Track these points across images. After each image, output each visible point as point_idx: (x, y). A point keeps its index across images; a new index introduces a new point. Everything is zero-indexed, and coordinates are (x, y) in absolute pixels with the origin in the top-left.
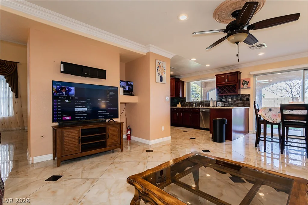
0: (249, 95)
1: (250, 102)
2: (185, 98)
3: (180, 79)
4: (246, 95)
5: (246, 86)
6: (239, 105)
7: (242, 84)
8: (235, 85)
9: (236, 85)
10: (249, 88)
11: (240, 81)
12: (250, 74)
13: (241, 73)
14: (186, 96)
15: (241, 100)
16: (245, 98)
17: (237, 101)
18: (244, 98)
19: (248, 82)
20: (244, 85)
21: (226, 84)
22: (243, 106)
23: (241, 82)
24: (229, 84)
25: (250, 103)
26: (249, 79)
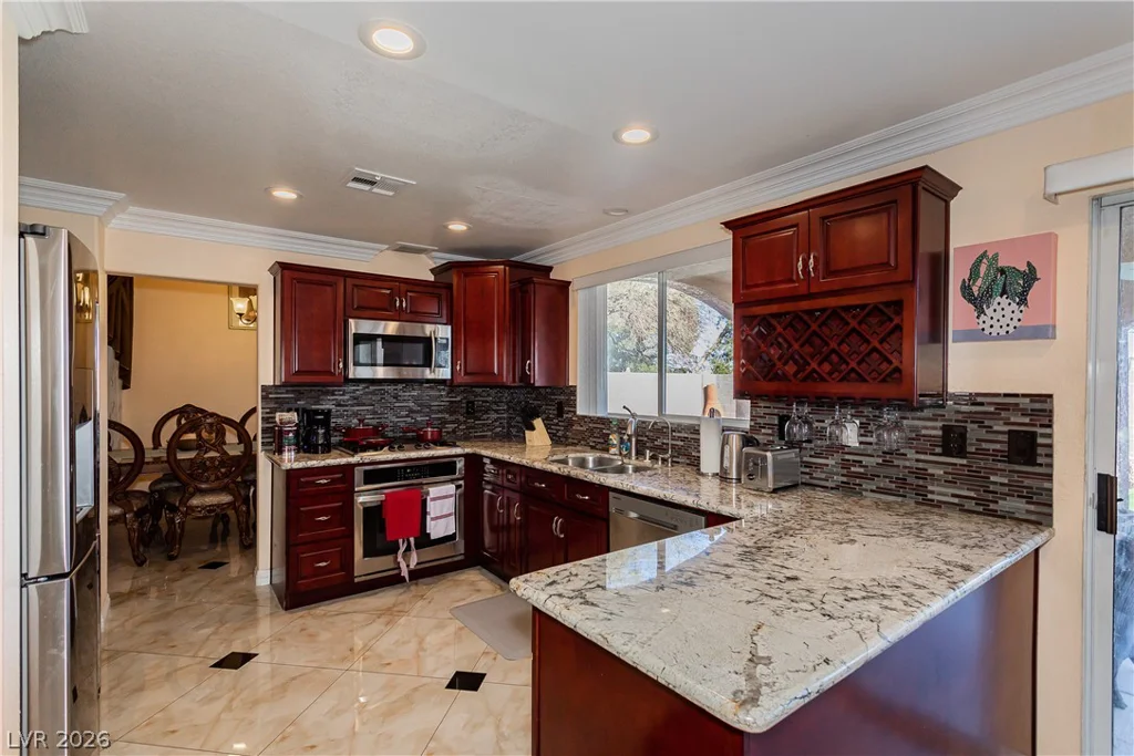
0: (1040, 407)
1: (1049, 477)
2: (572, 391)
3: (550, 269)
4: (1005, 404)
5: (1002, 311)
7: (966, 290)
8: (888, 304)
9: (898, 306)
10: (1044, 332)
11: (939, 263)
12: (1052, 190)
13: (956, 189)
14: (576, 376)
15: (953, 441)
16: (990, 430)
17: (911, 454)
18: (983, 434)
19: (1030, 276)
20: (979, 302)
21: (809, 296)
22: (971, 505)
23: (956, 275)
24: (832, 302)
25: (1050, 490)
26: (1048, 242)
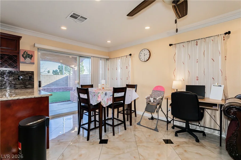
0: (32, 73)
4: (28, 73)
5: (28, 60)
6: (18, 86)
7: (23, 56)
8: (14, 56)
10: (33, 63)
16: (26, 76)
19: (32, 56)
20: (25, 58)
22: (23, 87)
23: (21, 53)
25: (34, 83)
26: (33, 52)
